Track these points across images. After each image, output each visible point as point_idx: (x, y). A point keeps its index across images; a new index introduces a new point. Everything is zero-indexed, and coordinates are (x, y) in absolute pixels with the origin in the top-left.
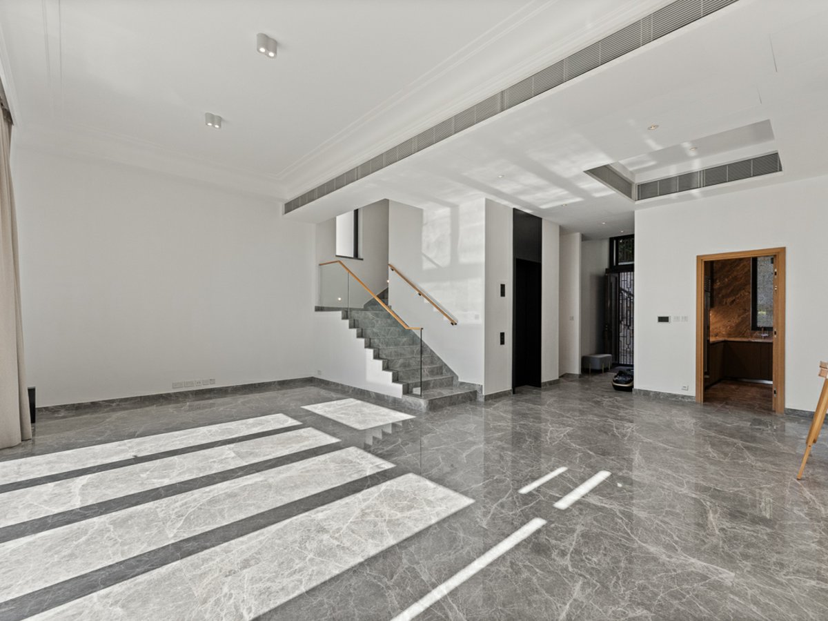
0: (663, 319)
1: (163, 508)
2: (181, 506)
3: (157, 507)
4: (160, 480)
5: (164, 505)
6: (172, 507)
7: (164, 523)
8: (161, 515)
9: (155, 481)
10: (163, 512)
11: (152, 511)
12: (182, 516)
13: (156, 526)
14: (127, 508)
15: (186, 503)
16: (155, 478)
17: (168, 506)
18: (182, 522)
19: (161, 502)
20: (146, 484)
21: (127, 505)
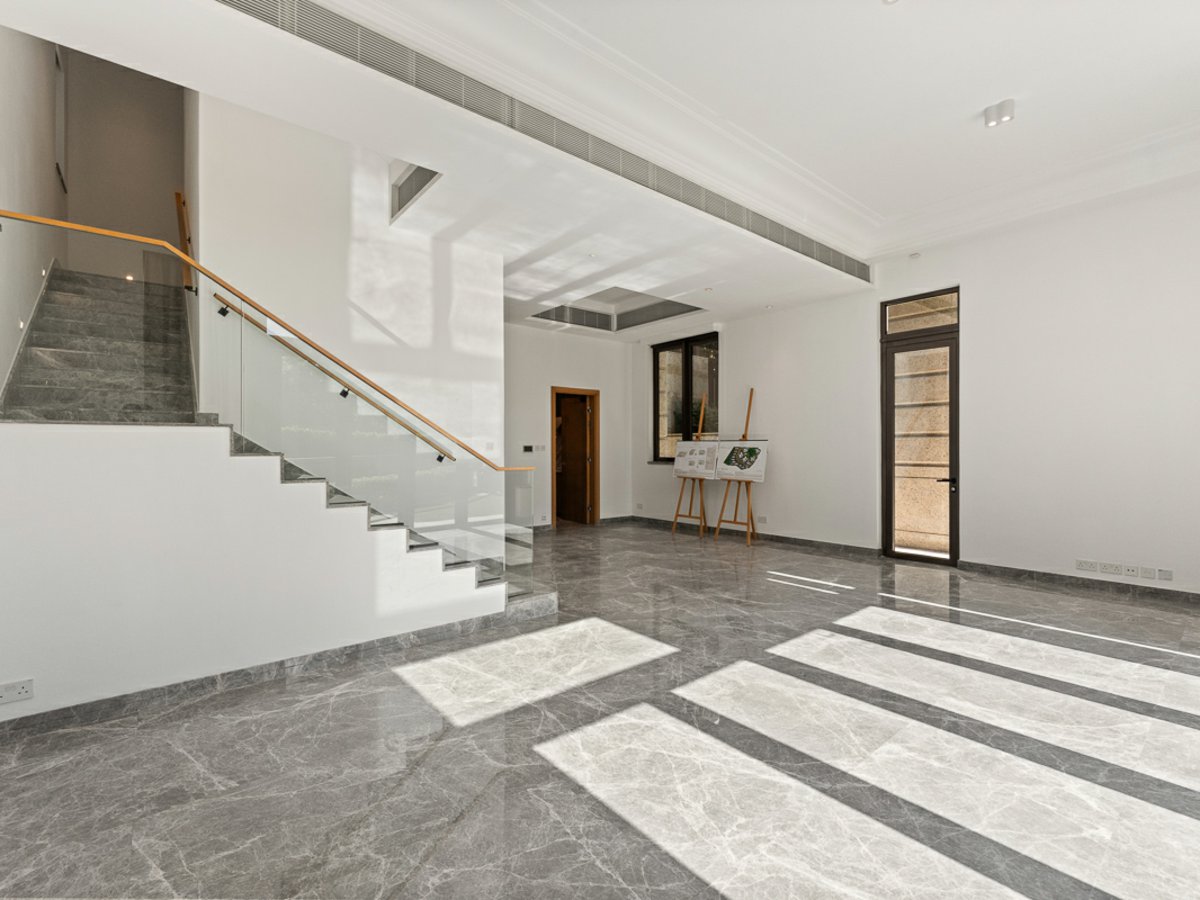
0: (528, 449)
1: (1126, 752)
2: (1100, 739)
3: (1135, 759)
4: (1083, 797)
5: (1122, 755)
6: (1112, 746)
7: (1144, 737)
8: (1139, 747)
9: (1093, 803)
10: (1131, 748)
11: (1147, 760)
12: (1111, 730)
13: (1157, 741)
14: (1187, 789)
15: (1087, 738)
16: (1088, 808)
17: (1117, 751)
18: (1120, 725)
19: (1122, 761)
20: (1117, 809)
21: (1184, 793)
